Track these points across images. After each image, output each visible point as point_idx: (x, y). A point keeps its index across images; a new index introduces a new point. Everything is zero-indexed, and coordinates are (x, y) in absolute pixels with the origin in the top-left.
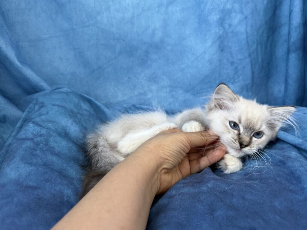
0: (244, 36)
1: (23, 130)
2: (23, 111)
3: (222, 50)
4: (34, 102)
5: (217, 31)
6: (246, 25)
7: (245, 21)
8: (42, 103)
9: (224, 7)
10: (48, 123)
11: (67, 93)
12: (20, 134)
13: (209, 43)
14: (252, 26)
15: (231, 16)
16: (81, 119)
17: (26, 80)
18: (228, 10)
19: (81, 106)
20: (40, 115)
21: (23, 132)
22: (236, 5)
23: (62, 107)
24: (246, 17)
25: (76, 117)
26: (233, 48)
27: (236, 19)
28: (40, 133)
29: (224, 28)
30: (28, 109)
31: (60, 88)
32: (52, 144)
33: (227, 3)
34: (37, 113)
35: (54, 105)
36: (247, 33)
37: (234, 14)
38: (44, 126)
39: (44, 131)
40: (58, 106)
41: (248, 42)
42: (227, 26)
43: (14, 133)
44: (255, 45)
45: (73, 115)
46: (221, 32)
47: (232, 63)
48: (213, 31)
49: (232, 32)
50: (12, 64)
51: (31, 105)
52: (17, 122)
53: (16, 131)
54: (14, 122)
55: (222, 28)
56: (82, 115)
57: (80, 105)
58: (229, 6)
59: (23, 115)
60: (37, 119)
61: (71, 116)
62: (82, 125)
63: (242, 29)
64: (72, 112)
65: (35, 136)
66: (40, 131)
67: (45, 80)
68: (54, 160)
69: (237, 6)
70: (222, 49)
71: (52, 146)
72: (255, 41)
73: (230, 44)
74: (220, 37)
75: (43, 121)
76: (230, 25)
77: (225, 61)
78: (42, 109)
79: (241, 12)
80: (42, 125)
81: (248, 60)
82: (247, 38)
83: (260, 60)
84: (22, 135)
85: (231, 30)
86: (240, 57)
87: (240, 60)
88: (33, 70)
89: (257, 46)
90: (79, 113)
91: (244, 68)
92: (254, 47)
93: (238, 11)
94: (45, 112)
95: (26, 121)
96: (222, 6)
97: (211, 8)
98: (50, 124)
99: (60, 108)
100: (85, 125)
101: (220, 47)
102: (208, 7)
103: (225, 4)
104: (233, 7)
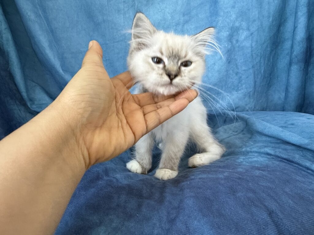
0: (249, 50)
3: (229, 62)
5: (226, 45)
6: (252, 41)
7: (251, 37)
9: (233, 25)
14: (257, 41)
15: (239, 32)
18: (237, 27)
22: (244, 23)
24: (252, 34)
26: (238, 61)
27: (243, 35)
29: (231, 42)
33: (235, 21)
36: (252, 47)
37: (241, 31)
41: (252, 55)
42: (234, 42)
44: (259, 58)
46: (229, 47)
47: (237, 74)
48: (223, 46)
49: (239, 47)
58: (237, 24)
63: (247, 44)
69: (244, 24)
72: (259, 54)
73: (236, 57)
74: (228, 51)
76: (237, 41)
77: (231, 72)
79: (248, 29)
81: (251, 71)
82: (252, 52)
83: (262, 72)
85: (237, 45)
86: (244, 68)
87: (244, 70)
89: (261, 58)
91: (247, 77)
92: (258, 60)
93: (245, 28)
96: (232, 24)
97: (222, 25)
101: (227, 59)
102: (219, 24)
103: (234, 22)
104: (240, 25)
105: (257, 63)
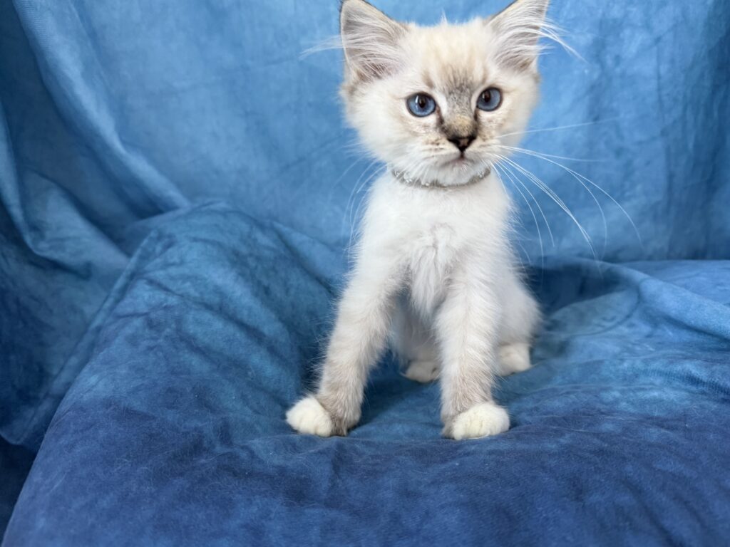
0: (653, 85)
1: (128, 296)
2: (129, 255)
3: (596, 119)
4: (153, 234)
5: (586, 71)
6: (659, 59)
7: (655, 49)
8: (170, 236)
9: (604, 14)
10: (184, 282)
11: (224, 213)
12: (122, 304)
13: (566, 100)
14: (672, 61)
15: (621, 35)
16: (256, 268)
17: (136, 183)
18: (615, 20)
19: (255, 240)
20: (167, 265)
21: (128, 300)
22: (634, 10)
23: (213, 243)
24: (658, 40)
25: (245, 264)
26: (622, 115)
27: (633, 42)
28: (165, 304)
29: (603, 66)
30: (138, 252)
31: (211, 203)
32: (191, 329)
33: (611, 4)
34: (158, 260)
35: (195, 240)
36: (659, 77)
37: (627, 32)
38: (174, 289)
39: (173, 300)
40: (205, 241)
41: (660, 101)
42: (609, 61)
43: (107, 305)
44: (680, 108)
45: (237, 260)
46: (596, 76)
47: (619, 152)
48: (576, 72)
49: (623, 75)
50: (107, 147)
51: (145, 242)
52: (115, 280)
53: (111, 300)
54: (108, 280)
55: (597, 66)
56: (258, 259)
57: (253, 237)
58: (616, 12)
59: (130, 264)
60: (160, 275)
61: (233, 264)
62: (259, 283)
63: (646, 67)
64: (236, 253)
65: (154, 308)
66: (166, 300)
67: (179, 185)
68: (193, 363)
69: (636, 13)
70: (595, 115)
71: (191, 332)
72: (680, 98)
73: (615, 105)
74: (593, 88)
75: (172, 278)
76: (618, 59)
77: (602, 146)
78: (170, 250)
79: (647, 26)
80: (170, 288)
81: (659, 144)
82: (659, 89)
83: (691, 145)
84: (126, 306)
85: (618, 70)
86: (638, 136)
87: (640, 143)
88: (152, 161)
89: (685, 109)
90: (251, 255)
91: (648, 163)
92: (677, 113)
93: (639, 24)
94: (176, 259)
95: (134, 276)
96: (600, 11)
97: (573, 15)
98: (188, 284)
99: (209, 247)
100: (265, 282)
101: (591, 112)
102: (565, 13)
103: (608, 6)
104: (626, 15)
105: (675, 122)
